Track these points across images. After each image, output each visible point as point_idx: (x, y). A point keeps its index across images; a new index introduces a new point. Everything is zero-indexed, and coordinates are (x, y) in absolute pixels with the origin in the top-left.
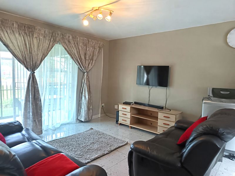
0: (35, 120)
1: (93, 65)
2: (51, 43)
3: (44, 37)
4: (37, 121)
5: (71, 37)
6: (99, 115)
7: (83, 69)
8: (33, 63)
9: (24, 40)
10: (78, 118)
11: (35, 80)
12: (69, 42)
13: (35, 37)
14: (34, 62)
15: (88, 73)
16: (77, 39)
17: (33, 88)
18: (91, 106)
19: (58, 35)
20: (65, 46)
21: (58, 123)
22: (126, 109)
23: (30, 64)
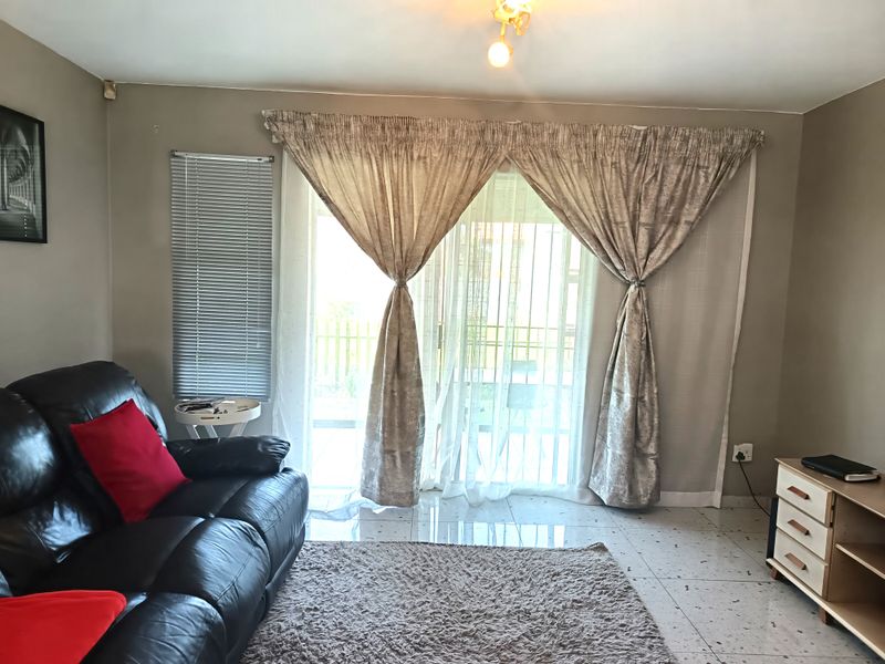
0: (394, 452)
1: (674, 245)
2: (474, 173)
3: (450, 151)
4: (397, 454)
5: (563, 135)
6: (716, 498)
7: (619, 267)
8: (401, 252)
9: (380, 174)
10: (591, 482)
11: (403, 312)
12: (556, 156)
13: (419, 157)
14: (405, 248)
15: (641, 284)
16: (595, 135)
17: (396, 338)
18: (653, 444)
19: (506, 134)
20: (534, 177)
21: (495, 484)
22: (807, 497)
23: (391, 255)
